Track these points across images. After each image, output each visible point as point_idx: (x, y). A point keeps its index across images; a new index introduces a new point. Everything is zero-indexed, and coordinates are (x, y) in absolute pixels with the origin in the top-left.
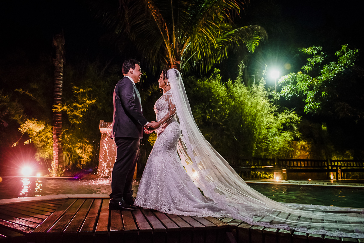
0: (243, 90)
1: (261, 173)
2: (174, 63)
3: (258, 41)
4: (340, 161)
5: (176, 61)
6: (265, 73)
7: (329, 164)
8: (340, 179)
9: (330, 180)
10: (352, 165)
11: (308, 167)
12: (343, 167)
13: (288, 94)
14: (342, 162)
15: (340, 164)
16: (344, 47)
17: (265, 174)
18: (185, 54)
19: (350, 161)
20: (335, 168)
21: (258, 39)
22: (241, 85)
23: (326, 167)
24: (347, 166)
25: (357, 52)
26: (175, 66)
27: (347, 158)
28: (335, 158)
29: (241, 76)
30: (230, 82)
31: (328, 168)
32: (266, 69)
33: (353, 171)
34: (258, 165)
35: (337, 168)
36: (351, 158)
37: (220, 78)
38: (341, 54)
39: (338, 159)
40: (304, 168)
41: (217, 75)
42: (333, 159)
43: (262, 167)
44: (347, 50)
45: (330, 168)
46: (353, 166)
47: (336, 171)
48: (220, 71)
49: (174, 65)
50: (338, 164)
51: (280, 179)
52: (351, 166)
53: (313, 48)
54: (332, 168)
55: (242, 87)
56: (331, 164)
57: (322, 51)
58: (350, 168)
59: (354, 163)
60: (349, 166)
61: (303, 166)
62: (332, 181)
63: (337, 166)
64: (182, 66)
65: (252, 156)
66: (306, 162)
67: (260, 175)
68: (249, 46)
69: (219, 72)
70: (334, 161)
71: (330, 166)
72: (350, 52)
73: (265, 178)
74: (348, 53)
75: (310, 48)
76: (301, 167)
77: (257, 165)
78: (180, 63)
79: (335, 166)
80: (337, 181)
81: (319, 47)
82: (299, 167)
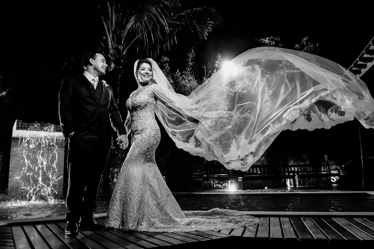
0: (193, 84)
1: (214, 182)
2: (114, 47)
3: (211, 26)
4: (297, 166)
5: (115, 45)
6: (219, 64)
7: (286, 170)
8: (297, 186)
9: (287, 188)
10: (308, 170)
11: (264, 173)
12: (300, 172)
13: (242, 90)
14: (298, 167)
15: (296, 170)
16: (304, 40)
17: (219, 183)
18: (127, 37)
19: (306, 165)
20: (292, 174)
21: (211, 24)
22: (191, 78)
23: (283, 173)
24: (304, 172)
25: (317, 46)
26: (114, 50)
27: (303, 163)
28: (292, 163)
29: (190, 67)
30: (178, 73)
31: (285, 174)
32: (219, 59)
33: (309, 176)
34: (211, 173)
35: (295, 174)
36: (308, 162)
37: (168, 68)
38: (301, 48)
39: (295, 164)
40: (260, 175)
41: (165, 65)
42: (290, 164)
43: (215, 175)
44: (307, 44)
45: (287, 174)
46: (310, 171)
47: (293, 177)
48: (168, 59)
49: (112, 50)
50: (294, 169)
51: (236, 189)
52: (307, 172)
53: (271, 39)
54: (289, 174)
55: (192, 80)
56: (288, 169)
57: (280, 42)
58: (306, 174)
59: (311, 168)
60: (306, 171)
61: (259, 173)
62: (289, 188)
63: (294, 172)
64: (123, 51)
65: (204, 163)
66: (262, 168)
67: (214, 185)
68: (200, 32)
69: (167, 62)
70: (291, 166)
71: (286, 171)
72: (310, 46)
73: (219, 188)
74: (308, 47)
75: (267, 38)
76: (257, 173)
77: (209, 174)
78: (121, 47)
79: (291, 172)
80: (295, 188)
81: (277, 37)
82: (255, 174)
